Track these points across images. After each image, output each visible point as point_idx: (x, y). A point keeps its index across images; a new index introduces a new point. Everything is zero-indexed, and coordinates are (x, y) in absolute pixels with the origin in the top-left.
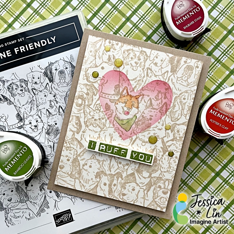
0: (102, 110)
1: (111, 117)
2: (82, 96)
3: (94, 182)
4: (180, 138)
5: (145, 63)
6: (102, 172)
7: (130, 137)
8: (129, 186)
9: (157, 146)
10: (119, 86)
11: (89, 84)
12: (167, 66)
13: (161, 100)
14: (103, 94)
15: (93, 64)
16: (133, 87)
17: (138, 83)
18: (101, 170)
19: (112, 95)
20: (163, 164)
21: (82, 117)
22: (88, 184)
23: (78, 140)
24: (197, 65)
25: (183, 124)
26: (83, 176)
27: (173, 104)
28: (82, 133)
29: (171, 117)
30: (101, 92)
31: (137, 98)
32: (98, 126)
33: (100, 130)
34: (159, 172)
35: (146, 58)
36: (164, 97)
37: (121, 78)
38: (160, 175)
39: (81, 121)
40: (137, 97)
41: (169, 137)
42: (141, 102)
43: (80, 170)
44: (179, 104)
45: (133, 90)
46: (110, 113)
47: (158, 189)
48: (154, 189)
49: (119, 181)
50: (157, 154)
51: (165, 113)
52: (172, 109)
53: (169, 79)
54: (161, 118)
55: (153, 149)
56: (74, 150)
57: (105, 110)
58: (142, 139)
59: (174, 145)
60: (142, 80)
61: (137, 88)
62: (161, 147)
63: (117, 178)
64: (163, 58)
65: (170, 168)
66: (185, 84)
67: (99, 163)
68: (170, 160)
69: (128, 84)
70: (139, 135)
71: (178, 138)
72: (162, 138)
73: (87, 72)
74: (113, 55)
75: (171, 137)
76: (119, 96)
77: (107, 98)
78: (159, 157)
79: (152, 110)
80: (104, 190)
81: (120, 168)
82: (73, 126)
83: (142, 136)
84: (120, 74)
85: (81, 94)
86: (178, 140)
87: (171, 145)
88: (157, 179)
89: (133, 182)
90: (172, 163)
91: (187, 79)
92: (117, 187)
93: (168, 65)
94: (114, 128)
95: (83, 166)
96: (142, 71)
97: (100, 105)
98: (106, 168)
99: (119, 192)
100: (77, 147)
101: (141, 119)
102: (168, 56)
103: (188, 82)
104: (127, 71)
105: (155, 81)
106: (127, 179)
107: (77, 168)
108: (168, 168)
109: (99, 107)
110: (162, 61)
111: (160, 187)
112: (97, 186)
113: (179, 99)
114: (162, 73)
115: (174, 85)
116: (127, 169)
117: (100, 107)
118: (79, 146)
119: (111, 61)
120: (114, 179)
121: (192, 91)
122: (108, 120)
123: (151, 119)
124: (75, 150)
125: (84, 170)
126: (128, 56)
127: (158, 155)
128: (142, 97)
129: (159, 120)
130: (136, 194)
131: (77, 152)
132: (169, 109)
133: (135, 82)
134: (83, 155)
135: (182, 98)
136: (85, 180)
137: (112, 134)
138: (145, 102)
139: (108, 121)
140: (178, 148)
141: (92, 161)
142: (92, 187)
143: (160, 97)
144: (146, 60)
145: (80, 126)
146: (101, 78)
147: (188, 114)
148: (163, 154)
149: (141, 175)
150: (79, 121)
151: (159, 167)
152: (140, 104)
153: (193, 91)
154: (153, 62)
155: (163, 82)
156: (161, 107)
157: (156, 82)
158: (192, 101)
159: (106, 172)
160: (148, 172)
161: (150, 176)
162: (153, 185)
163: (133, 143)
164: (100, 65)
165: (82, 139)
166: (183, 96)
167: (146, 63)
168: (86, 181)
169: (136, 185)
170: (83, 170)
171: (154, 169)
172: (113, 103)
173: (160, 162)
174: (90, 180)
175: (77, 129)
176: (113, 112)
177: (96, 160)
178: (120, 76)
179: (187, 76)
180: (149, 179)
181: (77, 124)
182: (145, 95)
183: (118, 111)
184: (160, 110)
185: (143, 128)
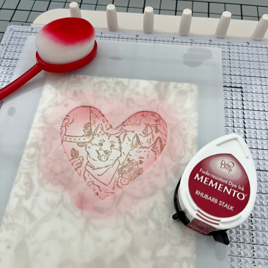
1: (80, 167)
2: (36, 143)
7: (113, 193)
10: (91, 125)
11: (46, 126)
13: (151, 134)
14: (67, 137)
15: (53, 102)
19: (81, 136)
21: (34, 173)
23: (27, 210)
24: (191, 89)
28: (34, 197)
29: (170, 155)
30: (65, 135)
31: (117, 137)
36: (156, 131)
37: (92, 114)
38: (170, 252)
39: (33, 179)
42: (123, 141)
45: (111, 127)
46: (79, 161)
50: (159, 215)
57: (71, 158)
69: (103, 120)
72: (162, 188)
73: (44, 112)
74: (80, 90)
77: (73, 142)
79: (141, 149)
82: (20, 187)
84: (90, 110)
85: (34, 141)
93: (153, 93)
94: (85, 183)
100: (25, 222)
101: (127, 164)
102: (152, 83)
118: (27, 219)
119: (77, 96)
122: (75, 172)
123: (141, 162)
132: (164, 145)
135: (181, 129)
138: (130, 140)
143: (149, 131)
144: (124, 90)
155: (150, 112)
157: (141, 113)
158: (195, 131)
161: (153, 257)
164: (62, 103)
165: (33, 206)
167: (124, 94)
172: (83, 146)
175: (26, 192)
176: (83, 160)
178: (91, 112)
181: (26, 184)
182: (128, 131)
183: (90, 158)
184: (152, 148)
185: (132, 177)
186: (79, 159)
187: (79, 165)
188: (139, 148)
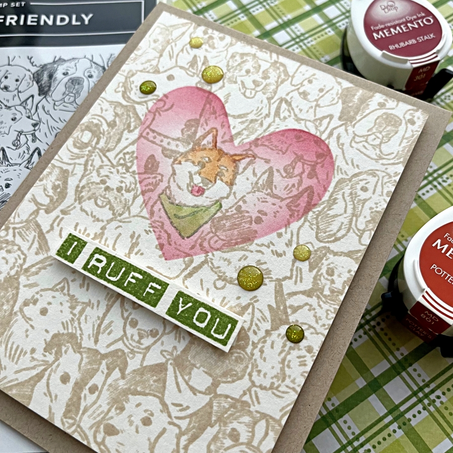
0: (135, 168)
1: (152, 191)
2: (96, 125)
3: (35, 363)
4: (332, 291)
5: (277, 88)
6: (72, 336)
7: (188, 255)
8: (138, 405)
9: (258, 301)
10: (198, 124)
11: (124, 103)
12: (333, 104)
13: (299, 178)
14: (151, 133)
15: (151, 65)
16: (234, 132)
17: (249, 125)
18: (70, 331)
19: (173, 139)
20: (265, 360)
21: (76, 174)
22: (16, 363)
23: (41, 230)
24: (411, 117)
25: (349, 254)
26: (12, 333)
27: (331, 196)
28: (60, 214)
29: (318, 227)
30: (148, 127)
31: (235, 161)
32: (108, 207)
33: (111, 216)
34: (245, 383)
35: (283, 76)
36: (309, 174)
37: (208, 106)
38: (245, 394)
39: (70, 182)
40: (237, 158)
41: (301, 281)
42: (243, 172)
43: (11, 314)
44: (348, 199)
45: (231, 140)
46: (154, 181)
47: (228, 442)
48: (215, 438)
49: (109, 381)
50: (251, 324)
51: (303, 215)
52: (324, 208)
53: (331, 134)
54: (288, 224)
55: (243, 305)
56: (19, 253)
57: (142, 170)
58: (219, 267)
59: (309, 310)
60: (259, 122)
61: (243, 137)
62: (269, 306)
63: (108, 368)
64: (325, 86)
65: (283, 381)
66: (373, 153)
67: (72, 308)
68: (289, 353)
69: (223, 122)
70: (213, 255)
71: (327, 292)
72: (278, 280)
73: (129, 78)
74: (205, 57)
75: (307, 285)
76: (191, 146)
77: (157, 144)
78: (255, 333)
79: (268, 197)
80: (56, 396)
81: (127, 338)
82: (45, 190)
83: (222, 261)
84: (208, 97)
85: (95, 121)
86: (325, 296)
87: (300, 307)
88: (233, 406)
89: (155, 396)
90: (292, 365)
91: (381, 143)
92: (98, 397)
93: (334, 102)
94: (149, 222)
95: (26, 304)
96: (265, 101)
97: (135, 155)
98: (88, 329)
99: (99, 415)
100: (30, 247)
101: (233, 215)
102: (339, 83)
103: (381, 151)
104: (229, 95)
105: (294, 130)
106: (138, 378)
107: (5, 307)
108: (275, 376)
109: (127, 160)
110: (321, 90)
111: (234, 436)
112: (39, 377)
113: (349, 187)
114: (316, 117)
115: (342, 149)
116: (148, 348)
117: (131, 161)
118: (36, 245)
119: (195, 67)
120: (97, 370)
121: (388, 174)
122: (141, 196)
123: (258, 221)
124: (23, 253)
125: (24, 316)
126: (239, 65)
127: (254, 327)
128: (251, 160)
129: (280, 228)
130: (149, 439)
131: (25, 260)
132: (315, 205)
133: (242, 123)
134: (37, 273)
135: (359, 187)
136: (11, 348)
137: (139, 236)
138: (254, 174)
139: (140, 199)
140: (321, 323)
141: (54, 297)
142: (23, 377)
143: (297, 170)
144: (282, 82)
145: (63, 195)
146: (158, 96)
147: (370, 230)
148: (269, 328)
149: (187, 378)
150: (65, 183)
151: (247, 367)
152: (238, 177)
153: (393, 175)
154: (298, 89)
155: (314, 136)
156: (295, 196)
157: (296, 132)
158: (384, 200)
159: (82, 339)
160: (210, 375)
161: (211, 390)
162: (216, 422)
163: (190, 275)
164: (165, 71)
165: (52, 228)
166: (361, 180)
167: (279, 88)
168: (13, 352)
169: (160, 407)
170: (20, 316)
171: (231, 370)
172: (170, 157)
173: (256, 351)
174: (26, 353)
175: (51, 200)
176: (161, 181)
177: (67, 298)
178: (208, 102)
179: (380, 136)
180: (207, 398)
181: (55, 188)
182: (259, 157)
183: (175, 181)
184: (290, 202)
185: (232, 240)
186: (155, 177)
187: (151, 187)
188: (265, 194)
